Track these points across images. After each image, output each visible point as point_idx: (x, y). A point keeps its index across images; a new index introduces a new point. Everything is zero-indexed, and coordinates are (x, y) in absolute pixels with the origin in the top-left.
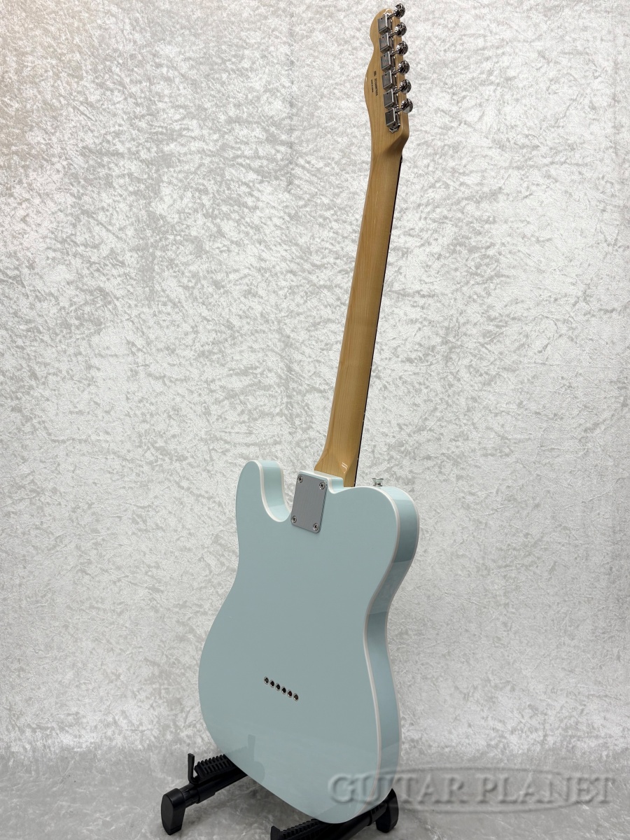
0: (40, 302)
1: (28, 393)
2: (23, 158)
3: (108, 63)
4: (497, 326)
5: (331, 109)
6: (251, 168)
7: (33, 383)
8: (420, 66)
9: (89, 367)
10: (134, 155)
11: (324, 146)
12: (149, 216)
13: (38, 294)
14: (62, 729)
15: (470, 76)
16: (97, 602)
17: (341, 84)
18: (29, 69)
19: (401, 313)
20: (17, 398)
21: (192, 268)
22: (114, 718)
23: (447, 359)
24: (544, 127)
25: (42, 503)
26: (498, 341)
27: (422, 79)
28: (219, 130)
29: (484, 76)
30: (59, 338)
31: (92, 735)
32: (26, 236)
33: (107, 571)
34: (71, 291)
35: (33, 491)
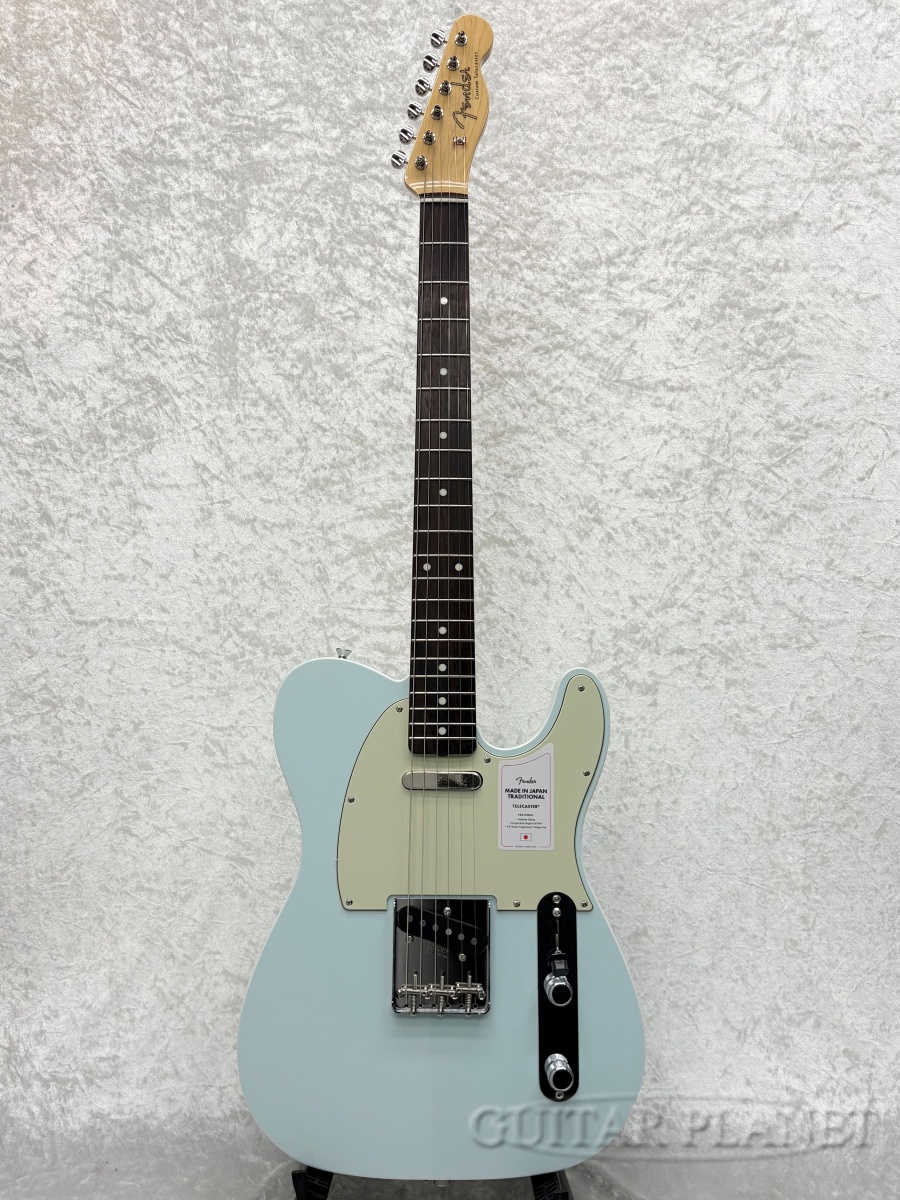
0: (55, 400)
1: (38, 547)
2: (27, 169)
3: (161, 14)
4: (792, 438)
5: (522, 86)
6: (392, 184)
7: (45, 530)
8: (665, 15)
9: (135, 505)
10: (204, 163)
12: (229, 262)
13: (53, 388)
14: (90, 1082)
15: (747, 30)
16: (148, 880)
17: (537, 46)
18: (36, 24)
19: (636, 416)
20: (20, 554)
21: (298, 345)
22: (174, 1066)
23: (711, 491)
24: (868, 112)
25: (61, 722)
26: (794, 462)
27: (668, 36)
28: (341, 123)
29: (771, 30)
30: (85, 458)
31: (139, 1092)
32: (32, 294)
33: (163, 830)
34: (104, 383)
35: (44, 702)
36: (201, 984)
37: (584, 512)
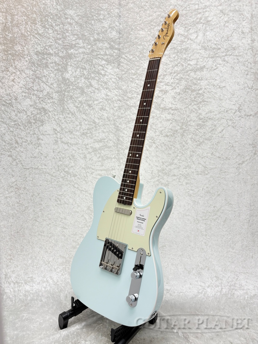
0: (20, 113)
1: (15, 150)
2: (13, 56)
3: (47, 18)
4: (203, 122)
5: (136, 35)
6: (103, 59)
7: (17, 145)
9: (39, 139)
10: (57, 54)
11: (133, 50)
12: (63, 79)
13: (19, 110)
14: (26, 283)
15: (192, 20)
16: (41, 233)
17: (140, 24)
18: (16, 21)
19: (164, 116)
20: (10, 152)
21: (79, 99)
22: (47, 279)
23: (182, 135)
24: (223, 40)
25: (20, 193)
26: (203, 128)
28: (91, 44)
29: (198, 20)
30: (27, 127)
31: (38, 286)
32: (14, 87)
33: (45, 220)
34: (32, 109)
35: (16, 188)
36: (54, 258)
37: (151, 141)
